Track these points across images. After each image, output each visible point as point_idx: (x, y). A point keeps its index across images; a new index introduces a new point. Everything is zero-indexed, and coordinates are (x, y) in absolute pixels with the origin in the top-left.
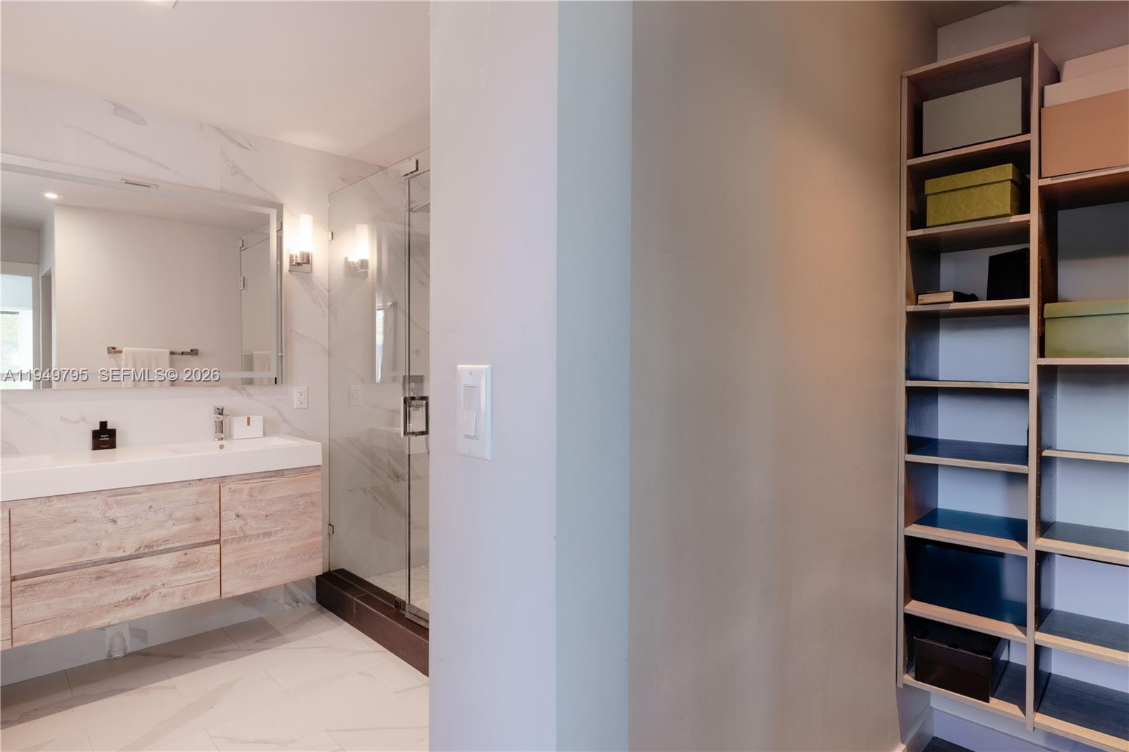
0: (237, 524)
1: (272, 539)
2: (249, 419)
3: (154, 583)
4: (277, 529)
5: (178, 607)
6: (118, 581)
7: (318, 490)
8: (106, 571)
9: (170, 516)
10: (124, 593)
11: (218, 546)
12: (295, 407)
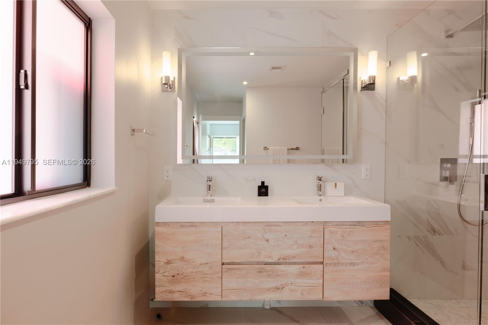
0: (333, 254)
1: (355, 268)
2: (336, 184)
3: (287, 281)
4: (359, 261)
5: (299, 299)
6: (269, 276)
7: (388, 239)
8: (263, 269)
9: (296, 242)
10: (272, 283)
11: (322, 266)
12: (362, 178)
